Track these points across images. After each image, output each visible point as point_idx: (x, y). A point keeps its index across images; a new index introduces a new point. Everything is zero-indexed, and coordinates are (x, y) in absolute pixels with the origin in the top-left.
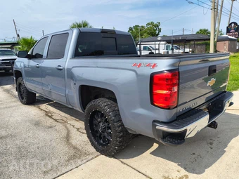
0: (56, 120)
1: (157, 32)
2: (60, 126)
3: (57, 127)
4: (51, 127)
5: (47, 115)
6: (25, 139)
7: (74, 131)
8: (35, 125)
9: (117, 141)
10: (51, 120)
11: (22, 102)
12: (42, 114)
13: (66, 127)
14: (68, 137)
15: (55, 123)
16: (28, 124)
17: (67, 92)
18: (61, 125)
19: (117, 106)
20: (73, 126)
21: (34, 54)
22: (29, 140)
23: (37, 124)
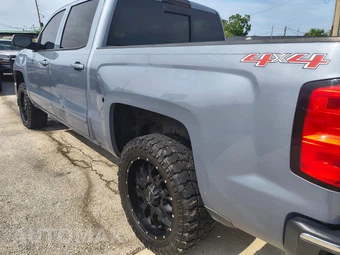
0: (73, 162)
1: (245, 30)
2: (76, 174)
3: (71, 176)
4: (61, 175)
5: (60, 150)
6: (10, 195)
7: (100, 186)
8: (36, 167)
9: (183, 238)
10: (65, 161)
11: (24, 123)
12: (53, 147)
13: (87, 176)
14: (87, 199)
15: (69, 167)
16: (24, 165)
17: (90, 115)
18: (79, 172)
19: (190, 159)
20: (101, 176)
21: (43, 43)
22: (16, 199)
23: (39, 166)
